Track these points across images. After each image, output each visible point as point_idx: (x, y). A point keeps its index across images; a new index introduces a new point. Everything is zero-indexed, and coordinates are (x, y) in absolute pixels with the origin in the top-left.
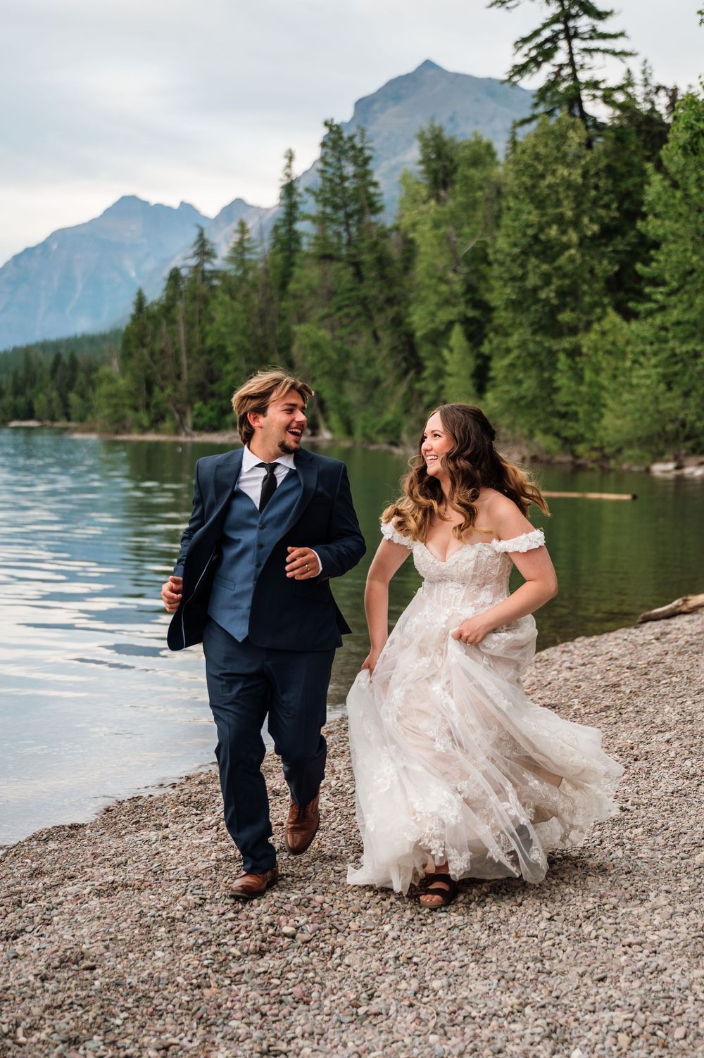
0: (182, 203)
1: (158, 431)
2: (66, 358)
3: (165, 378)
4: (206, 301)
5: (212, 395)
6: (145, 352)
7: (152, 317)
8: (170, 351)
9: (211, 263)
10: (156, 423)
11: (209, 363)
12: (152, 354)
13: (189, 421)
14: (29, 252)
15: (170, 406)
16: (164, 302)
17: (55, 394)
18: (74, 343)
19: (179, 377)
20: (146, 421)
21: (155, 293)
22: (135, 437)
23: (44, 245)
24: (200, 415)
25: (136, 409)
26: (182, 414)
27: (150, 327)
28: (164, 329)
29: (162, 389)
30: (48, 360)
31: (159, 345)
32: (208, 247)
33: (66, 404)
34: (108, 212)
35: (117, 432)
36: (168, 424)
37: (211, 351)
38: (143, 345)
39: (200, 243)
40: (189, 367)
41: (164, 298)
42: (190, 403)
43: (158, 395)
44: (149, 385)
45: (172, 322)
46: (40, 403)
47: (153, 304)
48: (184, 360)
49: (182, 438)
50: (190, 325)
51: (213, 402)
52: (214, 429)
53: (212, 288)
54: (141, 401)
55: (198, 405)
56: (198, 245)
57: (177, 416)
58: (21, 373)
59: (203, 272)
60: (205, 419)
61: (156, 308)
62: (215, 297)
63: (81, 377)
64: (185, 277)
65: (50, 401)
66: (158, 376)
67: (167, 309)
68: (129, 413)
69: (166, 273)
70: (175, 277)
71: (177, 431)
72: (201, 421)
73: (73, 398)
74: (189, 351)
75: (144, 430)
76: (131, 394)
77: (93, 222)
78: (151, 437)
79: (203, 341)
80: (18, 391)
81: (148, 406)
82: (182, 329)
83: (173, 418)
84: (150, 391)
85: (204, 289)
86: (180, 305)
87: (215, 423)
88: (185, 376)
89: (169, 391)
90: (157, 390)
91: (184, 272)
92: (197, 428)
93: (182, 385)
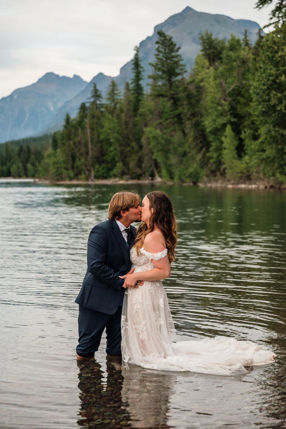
0: (75, 76)
1: (78, 179)
3: (81, 154)
4: (99, 118)
5: (103, 162)
6: (71, 142)
7: (73, 126)
8: (83, 142)
9: (101, 101)
10: (77, 176)
11: (101, 147)
12: (74, 143)
13: (93, 174)
14: (3, 99)
15: (84, 167)
16: (78, 119)
17: (20, 165)
19: (87, 154)
20: (72, 175)
21: (74, 115)
22: (67, 182)
23: (11, 96)
24: (98, 171)
25: (67, 169)
26: (89, 171)
27: (73, 131)
28: (80, 131)
29: (80, 160)
30: (17, 149)
31: (77, 139)
32: (98, 93)
33: (26, 169)
34: (40, 80)
35: (58, 180)
36: (83, 176)
37: (102, 142)
38: (70, 139)
39: (95, 91)
40: (92, 149)
41: (78, 117)
42: (93, 166)
43: (78, 163)
44: (73, 158)
45: (83, 128)
46: (14, 169)
47: (73, 120)
48: (90, 146)
49: (90, 182)
50: (92, 129)
51: (104, 165)
52: (105, 178)
53: (102, 112)
54: (69, 166)
55: (97, 166)
57: (87, 172)
59: (96, 105)
60: (101, 173)
61: (75, 122)
62: (104, 116)
63: (33, 156)
64: (88, 107)
65: (18, 168)
66: (78, 154)
67: (80, 123)
68: (64, 172)
69: (79, 105)
70: (83, 107)
71: (87, 179)
72: (98, 174)
73: (29, 166)
74: (92, 142)
75: (71, 179)
76: (64, 162)
77: (33, 85)
78: (75, 182)
79: (98, 137)
80: (3, 163)
81: (73, 168)
82: (88, 131)
83: (85, 173)
84: (74, 160)
85: (97, 113)
86: (87, 120)
87: (105, 175)
88: (90, 153)
89: (83, 160)
90: (77, 160)
91: (87, 105)
92: (96, 177)
93: (89, 157)
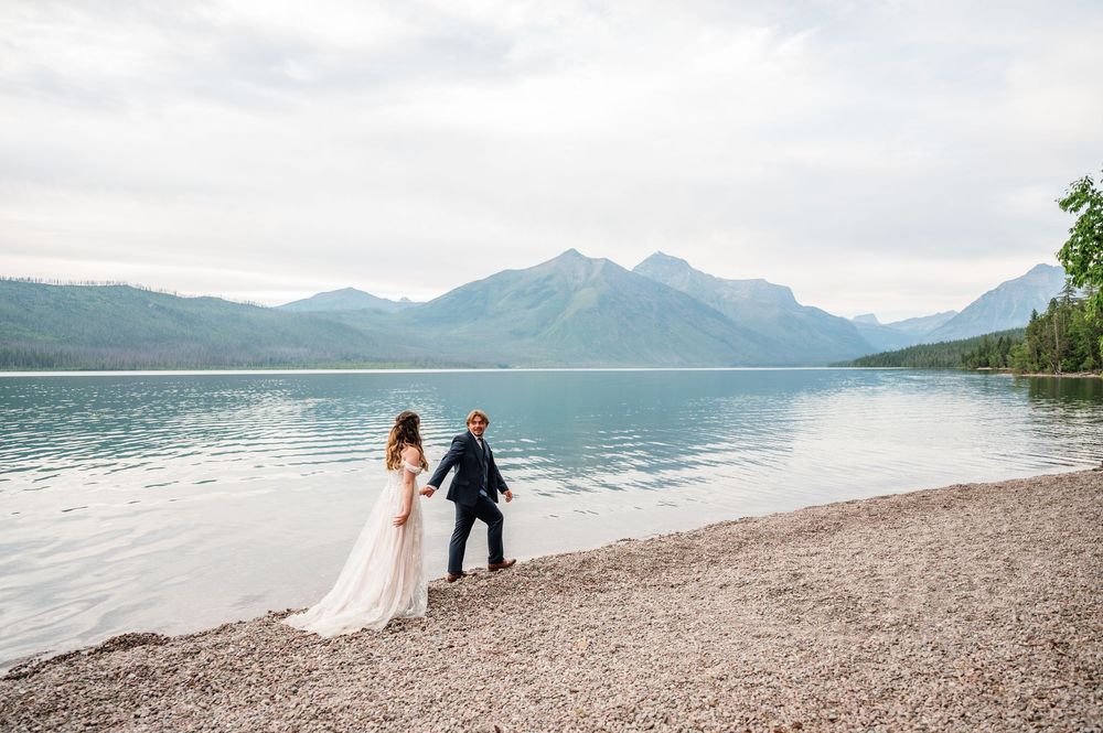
1: (1043, 372)
2: (1005, 338)
3: (1047, 348)
4: (1069, 313)
5: (1072, 356)
6: (1037, 337)
7: (1041, 322)
8: (1050, 336)
9: (1073, 295)
10: (1042, 368)
11: (1070, 341)
12: (1040, 338)
13: (1060, 368)
14: (989, 293)
15: (1050, 361)
16: (1047, 314)
17: (999, 356)
19: (1054, 348)
20: (1037, 368)
21: (1043, 310)
22: (1032, 375)
23: (997, 289)
24: (1065, 365)
25: (1032, 363)
26: (1056, 364)
27: (1040, 326)
28: (1047, 326)
29: (1046, 353)
30: (996, 340)
31: (1044, 334)
32: (1072, 288)
33: (1005, 360)
34: (1030, 272)
35: (1023, 373)
36: (1049, 369)
37: (1071, 336)
38: (1036, 334)
40: (1060, 343)
41: (1047, 312)
42: (1060, 359)
43: (1044, 356)
44: (1039, 352)
45: (1051, 323)
46: (992, 359)
47: (1041, 316)
48: (1057, 340)
49: (1056, 376)
50: (1060, 324)
51: (1072, 359)
52: (1073, 371)
53: (1073, 306)
54: (1035, 359)
55: (1064, 360)
56: (1066, 287)
57: (1053, 366)
58: (983, 347)
59: (1068, 299)
60: (1069, 367)
61: (1043, 317)
62: (1074, 310)
63: (1013, 347)
64: (1059, 302)
65: (997, 359)
66: (1043, 348)
67: (1049, 317)
68: (1029, 365)
69: (1049, 301)
70: (1053, 302)
71: (1053, 372)
72: (1066, 368)
73: (1008, 357)
74: (1060, 337)
75: (1036, 372)
76: (1029, 356)
77: (1022, 277)
78: (1040, 375)
79: (1067, 331)
80: (981, 355)
81: (1038, 361)
82: (1056, 326)
83: (1051, 367)
84: (1039, 355)
85: (1069, 307)
86: (1056, 315)
87: (1074, 369)
88: (1058, 347)
89: (1049, 354)
90: (1043, 354)
91: (1058, 300)
92: (1065, 371)
93: (1055, 352)
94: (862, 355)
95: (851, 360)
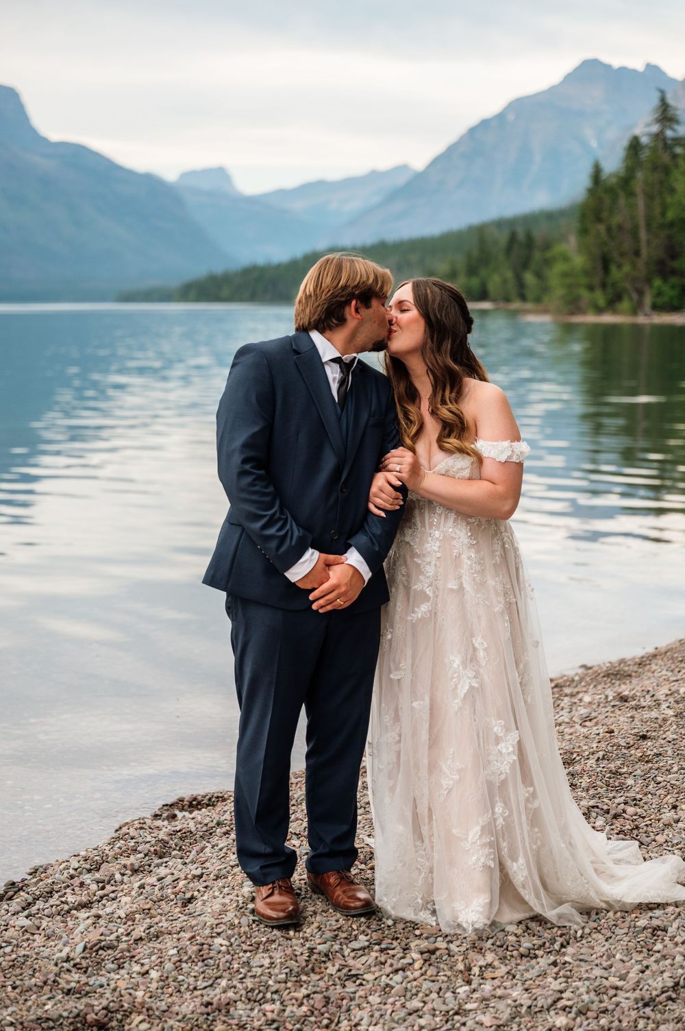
0: (649, 66)
1: (615, 312)
2: (521, 236)
3: (622, 255)
4: (667, 171)
5: (674, 272)
6: (602, 228)
7: (610, 190)
8: (628, 226)
9: (674, 130)
10: (612, 304)
11: (670, 238)
12: (609, 229)
13: (648, 300)
14: (485, 124)
15: (627, 285)
16: (622, 173)
17: (509, 274)
18: (530, 220)
19: (637, 253)
20: (602, 302)
21: (613, 164)
22: (591, 319)
23: (501, 117)
24: (659, 294)
25: (591, 288)
26: (641, 293)
27: (607, 201)
28: (622, 201)
29: (619, 266)
30: (503, 238)
31: (616, 220)
32: (671, 112)
33: (521, 285)
34: (569, 78)
35: (572, 313)
36: (625, 305)
37: (672, 224)
38: (599, 220)
39: (663, 108)
40: (649, 242)
41: (623, 170)
42: (649, 281)
43: (616, 274)
44: (605, 263)
45: (631, 194)
46: (494, 282)
47: (610, 175)
48: (643, 235)
49: (641, 319)
50: (650, 197)
51: (674, 280)
52: (675, 308)
53: (675, 156)
54: (596, 281)
55: (657, 282)
56: (660, 110)
57: (635, 296)
58: (475, 253)
59: (664, 139)
60: (665, 299)
61: (614, 180)
62: (677, 166)
63: (537, 255)
64: (647, 146)
65: (505, 282)
66: (615, 255)
67: (626, 181)
68: (584, 293)
69: (625, 143)
70: (635, 146)
71: (635, 311)
72: (660, 301)
73: (529, 278)
74: (648, 226)
75: (599, 311)
76: (586, 273)
77: (552, 90)
78: (608, 319)
79: (663, 214)
80: (472, 271)
81: (604, 286)
82: (641, 202)
83: (631, 299)
84: (606, 268)
85: (666, 158)
86: (640, 175)
87: (676, 303)
88: (644, 252)
89: (627, 268)
90: (613, 268)
91: (644, 140)
92: (657, 308)
93: (641, 263)
94: (198, 270)
95: (175, 283)
